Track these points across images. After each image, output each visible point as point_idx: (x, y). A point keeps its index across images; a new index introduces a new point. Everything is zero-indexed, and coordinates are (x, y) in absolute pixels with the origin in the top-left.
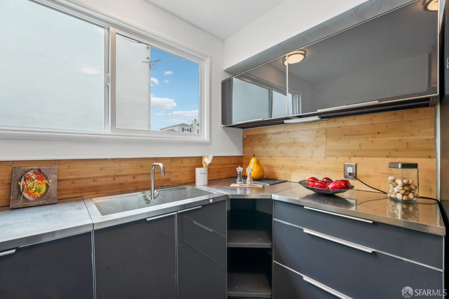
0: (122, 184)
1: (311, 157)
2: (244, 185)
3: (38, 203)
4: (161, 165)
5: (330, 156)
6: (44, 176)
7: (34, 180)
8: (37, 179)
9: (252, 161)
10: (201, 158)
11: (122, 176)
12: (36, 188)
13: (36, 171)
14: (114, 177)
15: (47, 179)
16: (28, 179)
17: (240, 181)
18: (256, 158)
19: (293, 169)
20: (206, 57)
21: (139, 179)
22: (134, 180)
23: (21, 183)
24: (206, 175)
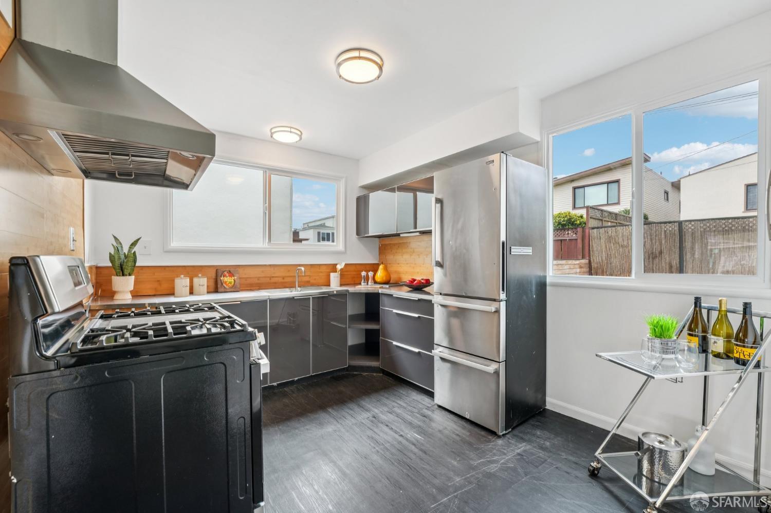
0: (276, 283)
3: (230, 290)
4: (303, 269)
6: (232, 275)
7: (228, 277)
9: (382, 267)
11: (276, 277)
12: (229, 281)
13: (228, 271)
14: (271, 278)
15: (234, 276)
16: (225, 276)
17: (364, 283)
18: (385, 265)
20: (342, 178)
21: (287, 280)
22: (283, 281)
23: (222, 278)
24: (339, 278)
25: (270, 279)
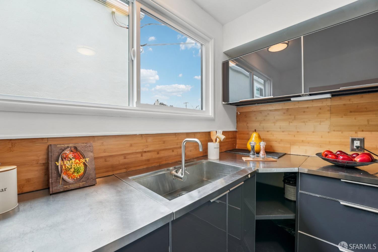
0: (148, 160)
1: (313, 132)
2: (257, 159)
3: (78, 185)
4: (197, 140)
5: (334, 131)
6: (81, 155)
7: (71, 159)
8: (75, 158)
9: (254, 136)
10: (209, 133)
11: (148, 152)
12: (74, 168)
13: (73, 149)
14: (142, 153)
15: (84, 157)
16: (65, 159)
17: (253, 155)
18: (257, 133)
19: (293, 143)
20: (211, 38)
22: (158, 156)
23: (59, 163)
24: (219, 149)
25: (142, 156)
